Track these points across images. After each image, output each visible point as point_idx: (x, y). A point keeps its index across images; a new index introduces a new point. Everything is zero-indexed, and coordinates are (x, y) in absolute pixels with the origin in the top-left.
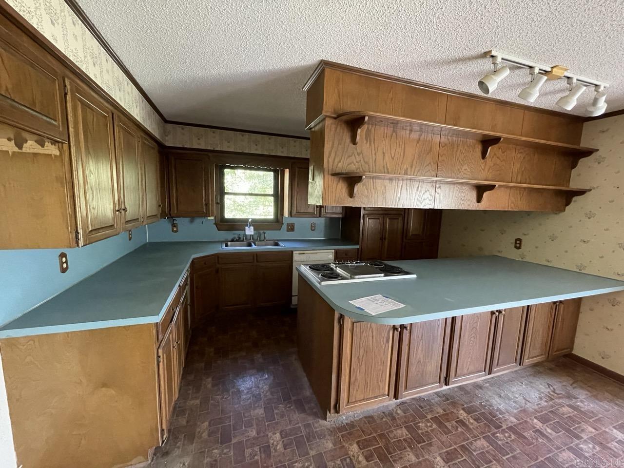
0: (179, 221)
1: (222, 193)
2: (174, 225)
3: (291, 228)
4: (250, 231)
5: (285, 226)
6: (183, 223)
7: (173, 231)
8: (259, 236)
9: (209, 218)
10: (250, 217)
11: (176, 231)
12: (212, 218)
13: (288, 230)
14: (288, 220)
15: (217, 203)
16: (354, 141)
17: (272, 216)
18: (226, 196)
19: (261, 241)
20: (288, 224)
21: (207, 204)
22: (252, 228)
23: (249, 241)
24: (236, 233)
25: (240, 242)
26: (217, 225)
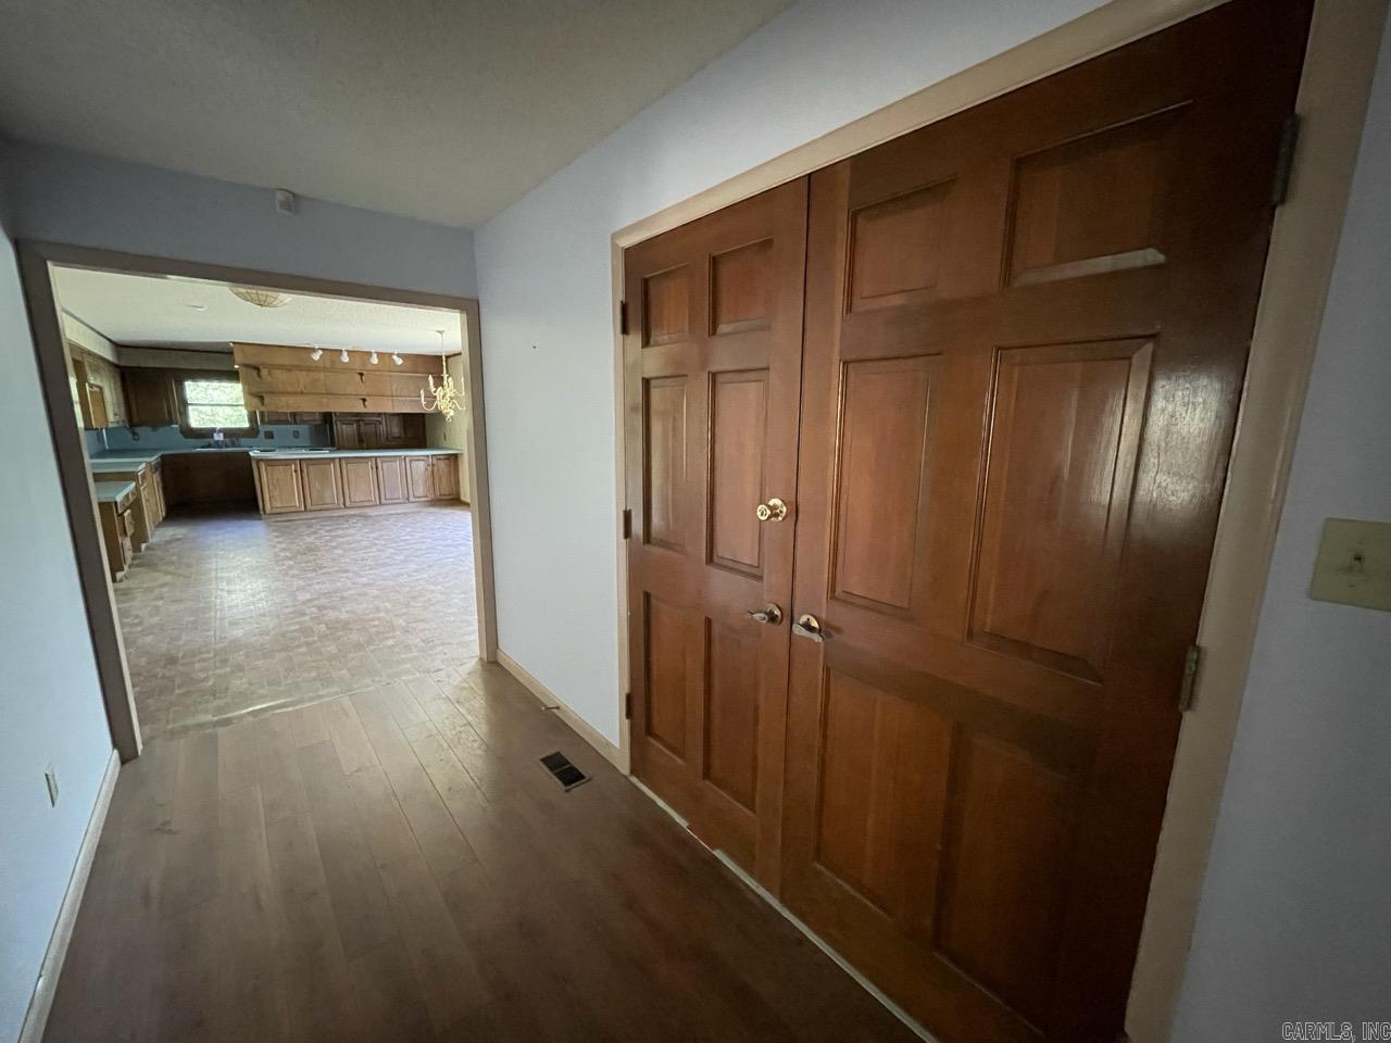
0: (139, 430)
1: (184, 404)
2: (134, 434)
3: (269, 435)
4: (219, 437)
5: (262, 435)
6: (144, 431)
7: (134, 439)
8: (233, 442)
9: (174, 426)
10: (219, 426)
11: (137, 440)
12: (177, 426)
13: (267, 439)
14: (263, 429)
15: (180, 414)
16: (259, 376)
17: (246, 425)
18: (190, 408)
19: (234, 447)
20: (266, 432)
21: (170, 413)
22: (221, 435)
23: (218, 444)
24: (206, 441)
25: (209, 446)
26: (182, 432)
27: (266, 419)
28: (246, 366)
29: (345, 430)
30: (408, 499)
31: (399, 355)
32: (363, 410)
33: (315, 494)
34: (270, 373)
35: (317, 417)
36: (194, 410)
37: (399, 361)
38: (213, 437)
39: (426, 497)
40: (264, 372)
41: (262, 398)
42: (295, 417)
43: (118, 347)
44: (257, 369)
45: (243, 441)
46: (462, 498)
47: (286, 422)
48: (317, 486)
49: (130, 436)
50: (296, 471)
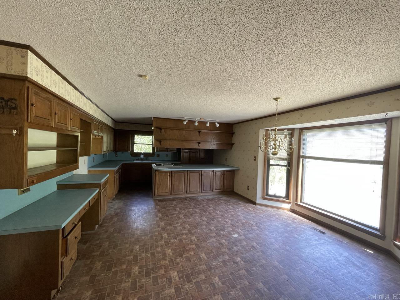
0: (118, 153)
1: (133, 143)
2: (116, 154)
3: (158, 156)
4: (142, 156)
5: (156, 155)
6: (119, 153)
7: (116, 156)
8: (146, 158)
9: (128, 152)
10: (143, 152)
11: (117, 156)
12: (129, 152)
13: (157, 157)
14: (156, 153)
15: (131, 147)
16: (161, 133)
17: (151, 152)
18: (135, 145)
19: (147, 160)
20: (157, 155)
21: (128, 147)
22: (143, 155)
23: (142, 159)
24: (138, 158)
25: (138, 160)
26: (131, 154)
27: (158, 150)
28: (157, 128)
29: (185, 155)
30: (212, 190)
31: (218, 123)
32: (198, 148)
33: (175, 187)
34: (165, 131)
35: (175, 150)
36: (136, 145)
37: (218, 125)
38: (140, 156)
39: (220, 190)
40: (163, 130)
41: (160, 142)
42: (168, 150)
43: (115, 121)
44: (161, 129)
45: (150, 158)
46: (235, 190)
47: (164, 151)
48: (177, 183)
49: (115, 155)
50: (169, 176)
